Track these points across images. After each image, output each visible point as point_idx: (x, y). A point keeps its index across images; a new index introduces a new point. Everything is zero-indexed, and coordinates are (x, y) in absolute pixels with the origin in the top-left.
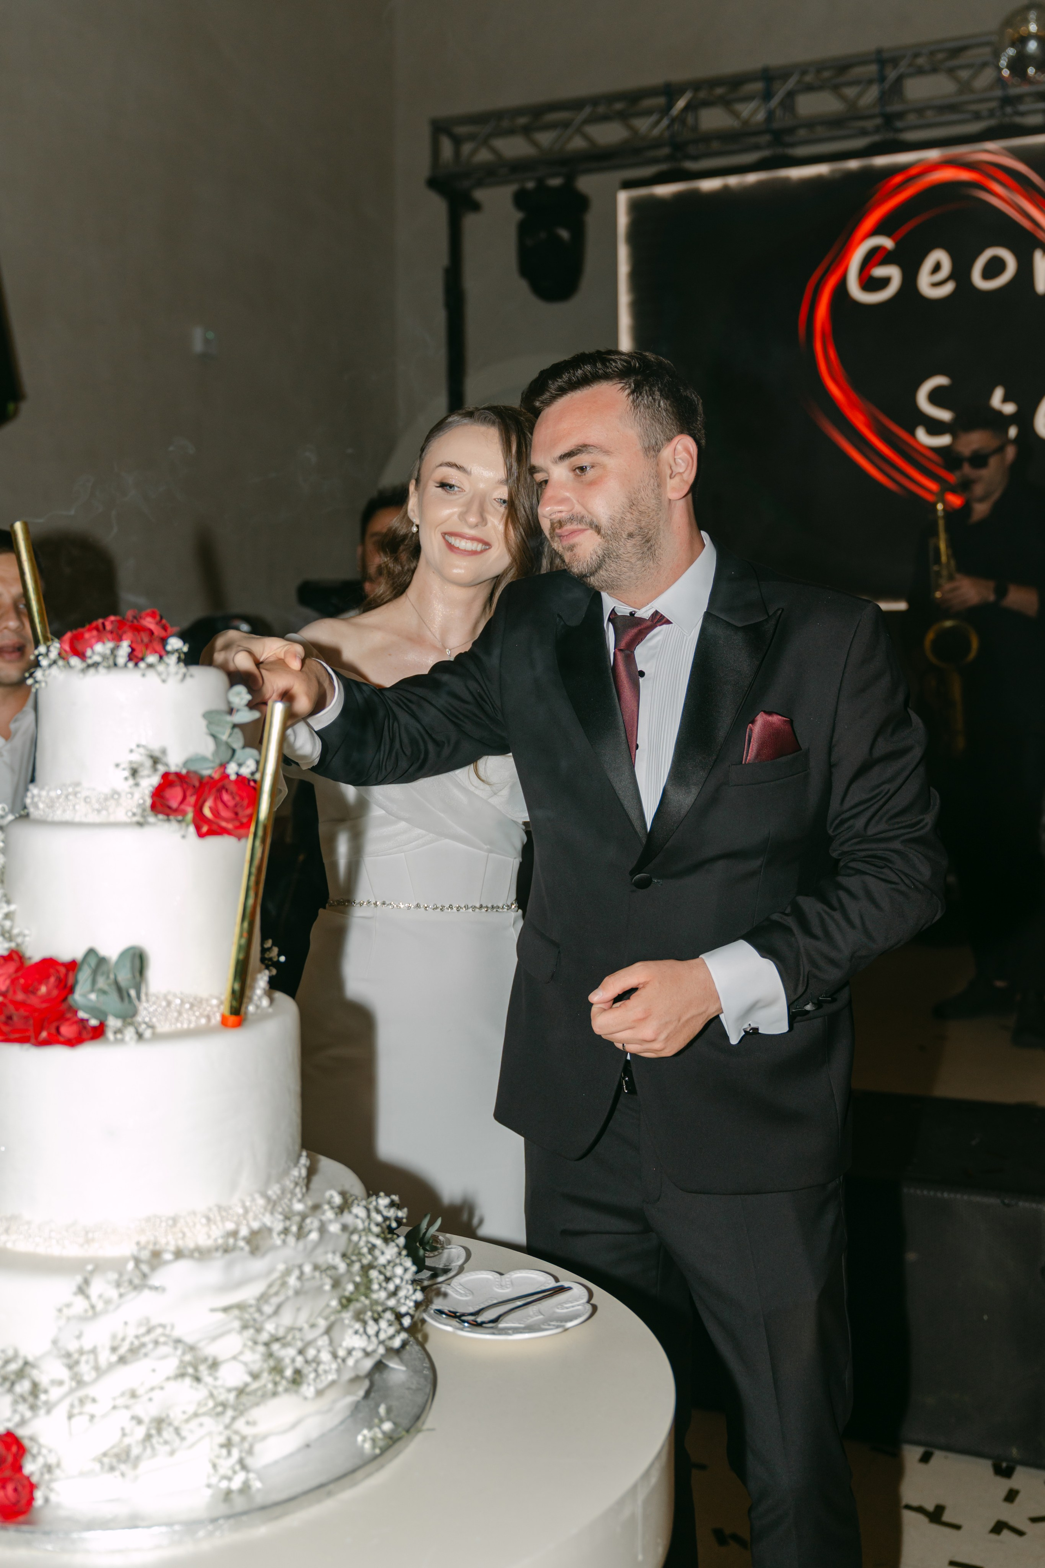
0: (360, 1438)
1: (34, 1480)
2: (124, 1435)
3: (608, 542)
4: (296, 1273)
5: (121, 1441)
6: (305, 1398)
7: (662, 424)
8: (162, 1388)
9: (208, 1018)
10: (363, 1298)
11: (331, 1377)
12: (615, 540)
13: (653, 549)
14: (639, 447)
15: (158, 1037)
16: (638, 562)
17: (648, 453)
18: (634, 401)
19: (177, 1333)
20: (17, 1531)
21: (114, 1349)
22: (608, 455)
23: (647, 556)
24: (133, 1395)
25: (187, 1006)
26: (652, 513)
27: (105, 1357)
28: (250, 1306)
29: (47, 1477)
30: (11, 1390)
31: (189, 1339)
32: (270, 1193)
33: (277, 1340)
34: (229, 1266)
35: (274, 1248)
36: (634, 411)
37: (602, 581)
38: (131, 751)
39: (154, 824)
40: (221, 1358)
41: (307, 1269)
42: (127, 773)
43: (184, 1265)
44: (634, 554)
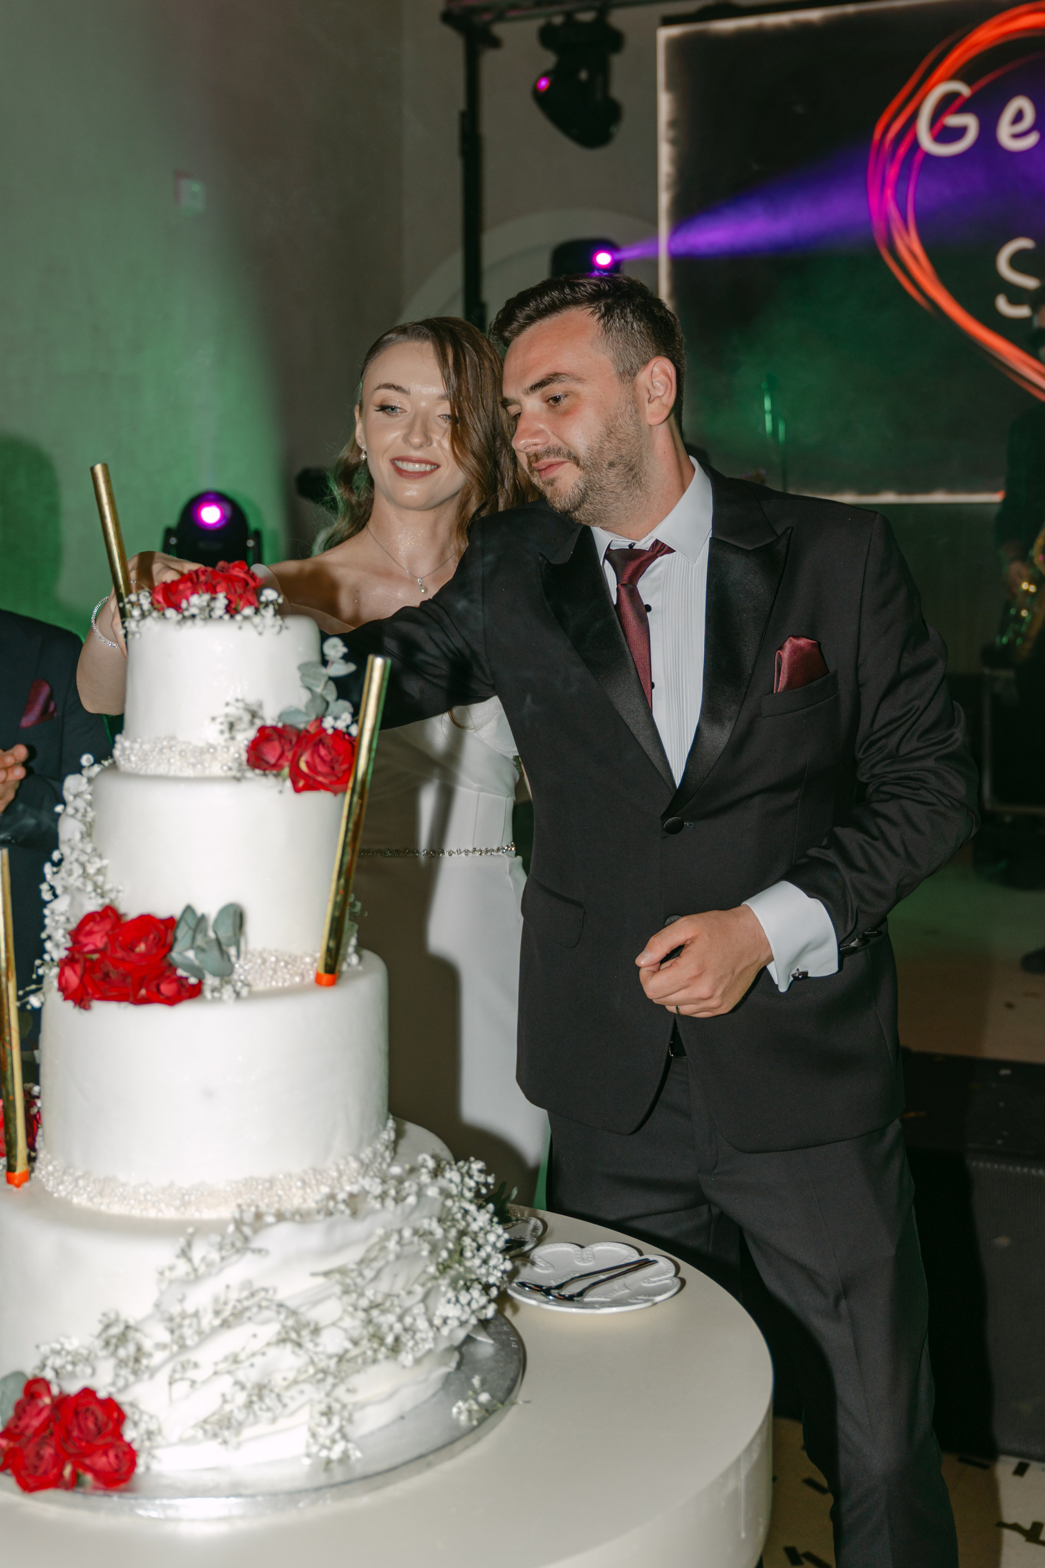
0: (455, 1410)
1: (135, 1446)
2: (225, 1402)
3: (589, 474)
4: (395, 1237)
5: (222, 1407)
6: (404, 1367)
7: (635, 347)
8: (264, 1354)
9: (302, 975)
10: (457, 1266)
11: (429, 1345)
12: (596, 471)
13: (638, 477)
14: (613, 372)
15: (254, 996)
16: (624, 492)
17: (623, 378)
18: (605, 325)
19: (280, 1296)
20: (120, 1497)
21: (217, 1313)
22: (582, 382)
23: (632, 485)
24: (236, 1360)
25: (282, 964)
26: (632, 441)
27: (208, 1320)
28: (352, 1270)
29: (147, 1444)
30: (114, 1354)
31: (291, 1304)
32: (363, 1156)
33: (377, 1306)
34: (330, 1229)
35: (373, 1212)
36: (605, 335)
37: (589, 515)
38: (227, 704)
39: (251, 779)
40: (323, 1323)
41: (407, 1233)
42: (225, 727)
43: (285, 1229)
44: (618, 484)
